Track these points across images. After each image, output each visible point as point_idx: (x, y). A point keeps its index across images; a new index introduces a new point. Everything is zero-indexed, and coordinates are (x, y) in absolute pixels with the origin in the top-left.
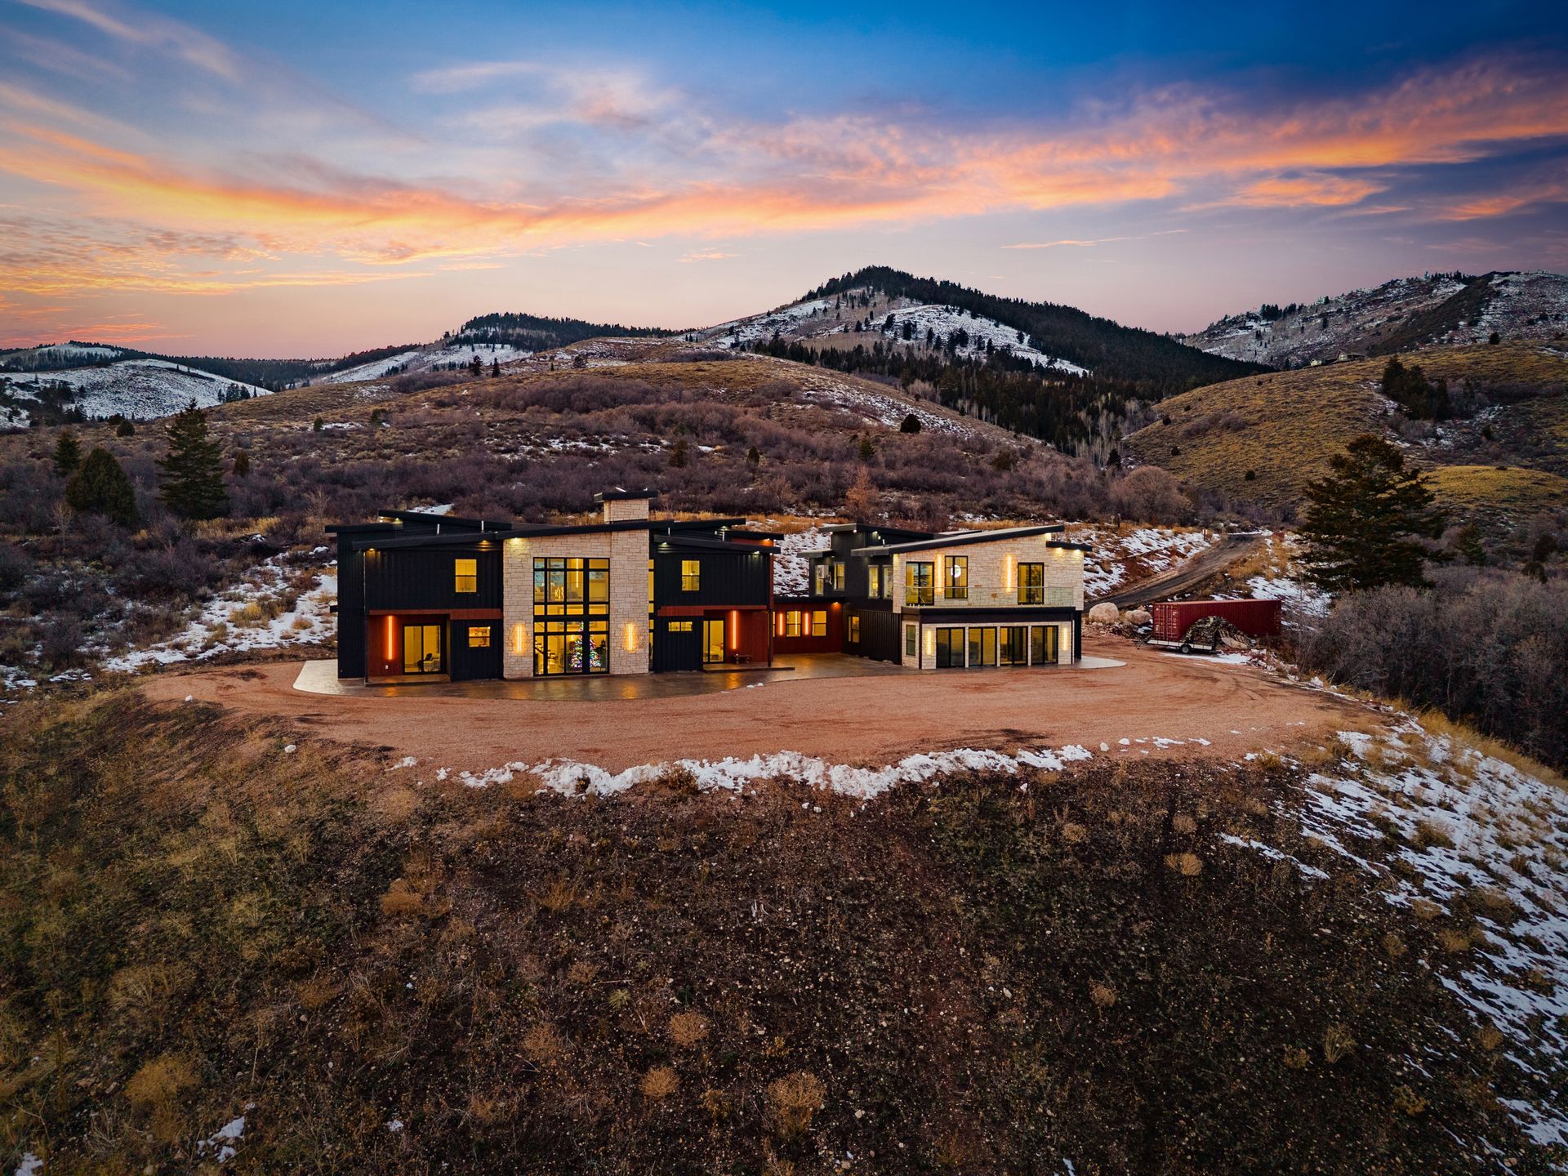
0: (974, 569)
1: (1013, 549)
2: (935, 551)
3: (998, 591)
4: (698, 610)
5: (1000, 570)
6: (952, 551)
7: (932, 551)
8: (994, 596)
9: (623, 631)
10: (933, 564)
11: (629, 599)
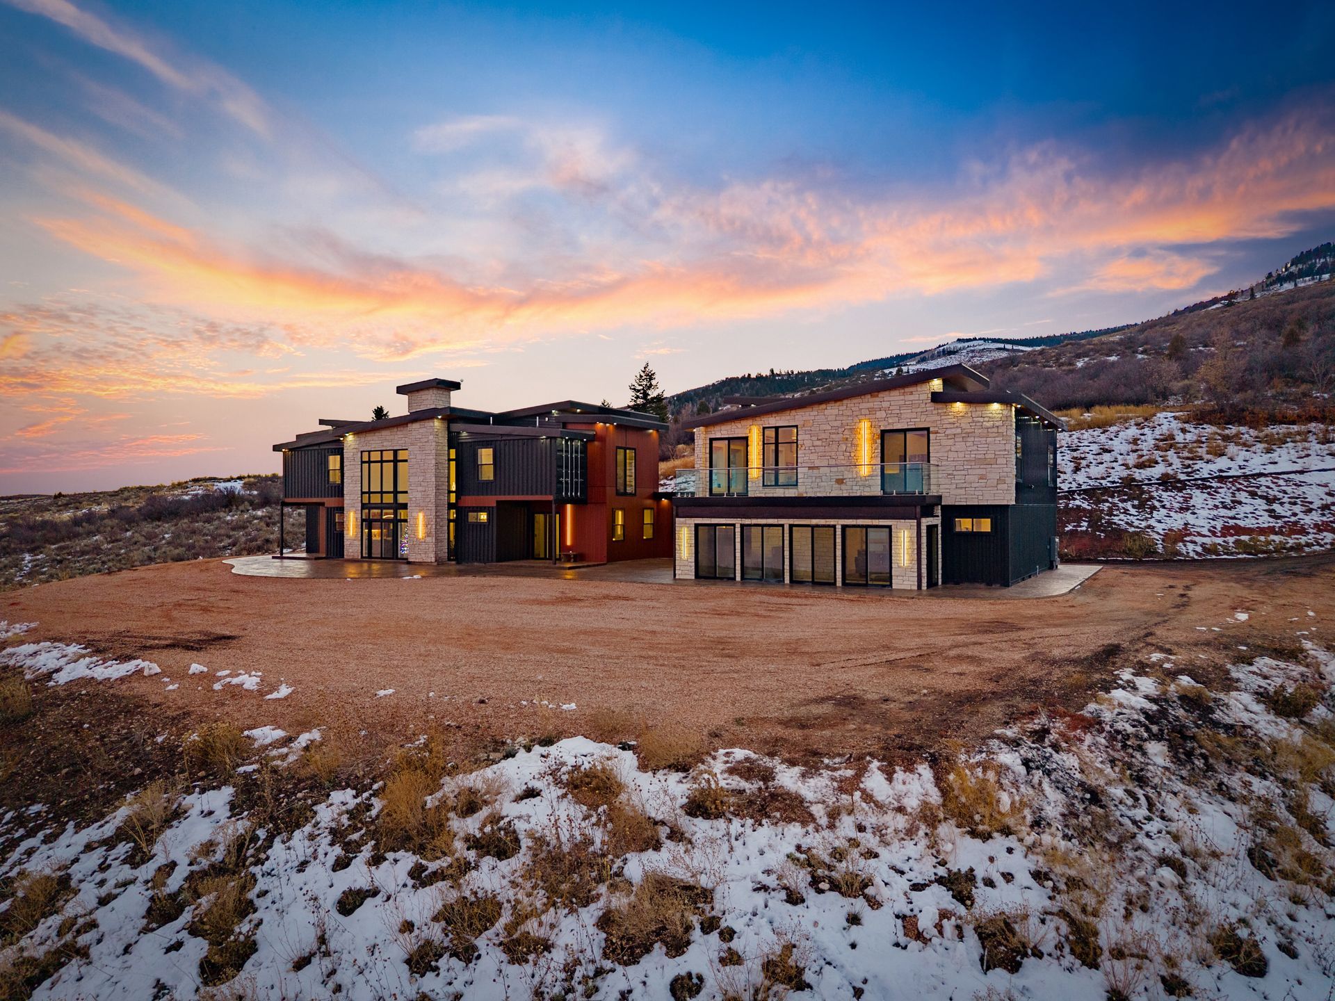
0: (808, 443)
1: (872, 411)
2: (749, 422)
3: (847, 475)
4: (491, 500)
5: (851, 443)
6: (773, 421)
7: (744, 423)
8: (840, 481)
9: (416, 519)
10: (746, 439)
11: (420, 489)
